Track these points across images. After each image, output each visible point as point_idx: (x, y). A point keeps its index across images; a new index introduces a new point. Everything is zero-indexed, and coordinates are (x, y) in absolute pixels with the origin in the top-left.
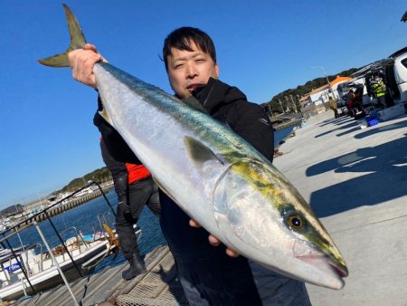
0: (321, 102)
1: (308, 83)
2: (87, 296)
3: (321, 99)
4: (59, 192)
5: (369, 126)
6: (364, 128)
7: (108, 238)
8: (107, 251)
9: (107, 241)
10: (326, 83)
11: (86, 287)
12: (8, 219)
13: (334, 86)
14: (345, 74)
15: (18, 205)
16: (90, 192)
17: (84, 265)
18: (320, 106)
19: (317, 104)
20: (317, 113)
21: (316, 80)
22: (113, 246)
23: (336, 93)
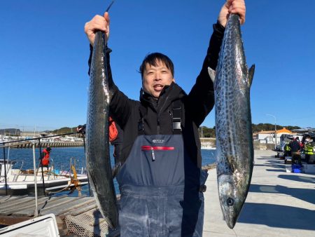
0: (265, 142)
1: (261, 125)
2: (45, 208)
3: (266, 139)
4: (51, 132)
5: (293, 172)
6: (288, 172)
7: (71, 177)
8: (67, 186)
9: (70, 179)
10: (273, 129)
11: (46, 203)
12: (7, 137)
13: (279, 134)
14: (290, 128)
15: (19, 130)
16: (73, 140)
17: (47, 189)
18: (263, 144)
19: (261, 142)
20: (259, 149)
21: (267, 124)
22: (73, 185)
23: (279, 140)
